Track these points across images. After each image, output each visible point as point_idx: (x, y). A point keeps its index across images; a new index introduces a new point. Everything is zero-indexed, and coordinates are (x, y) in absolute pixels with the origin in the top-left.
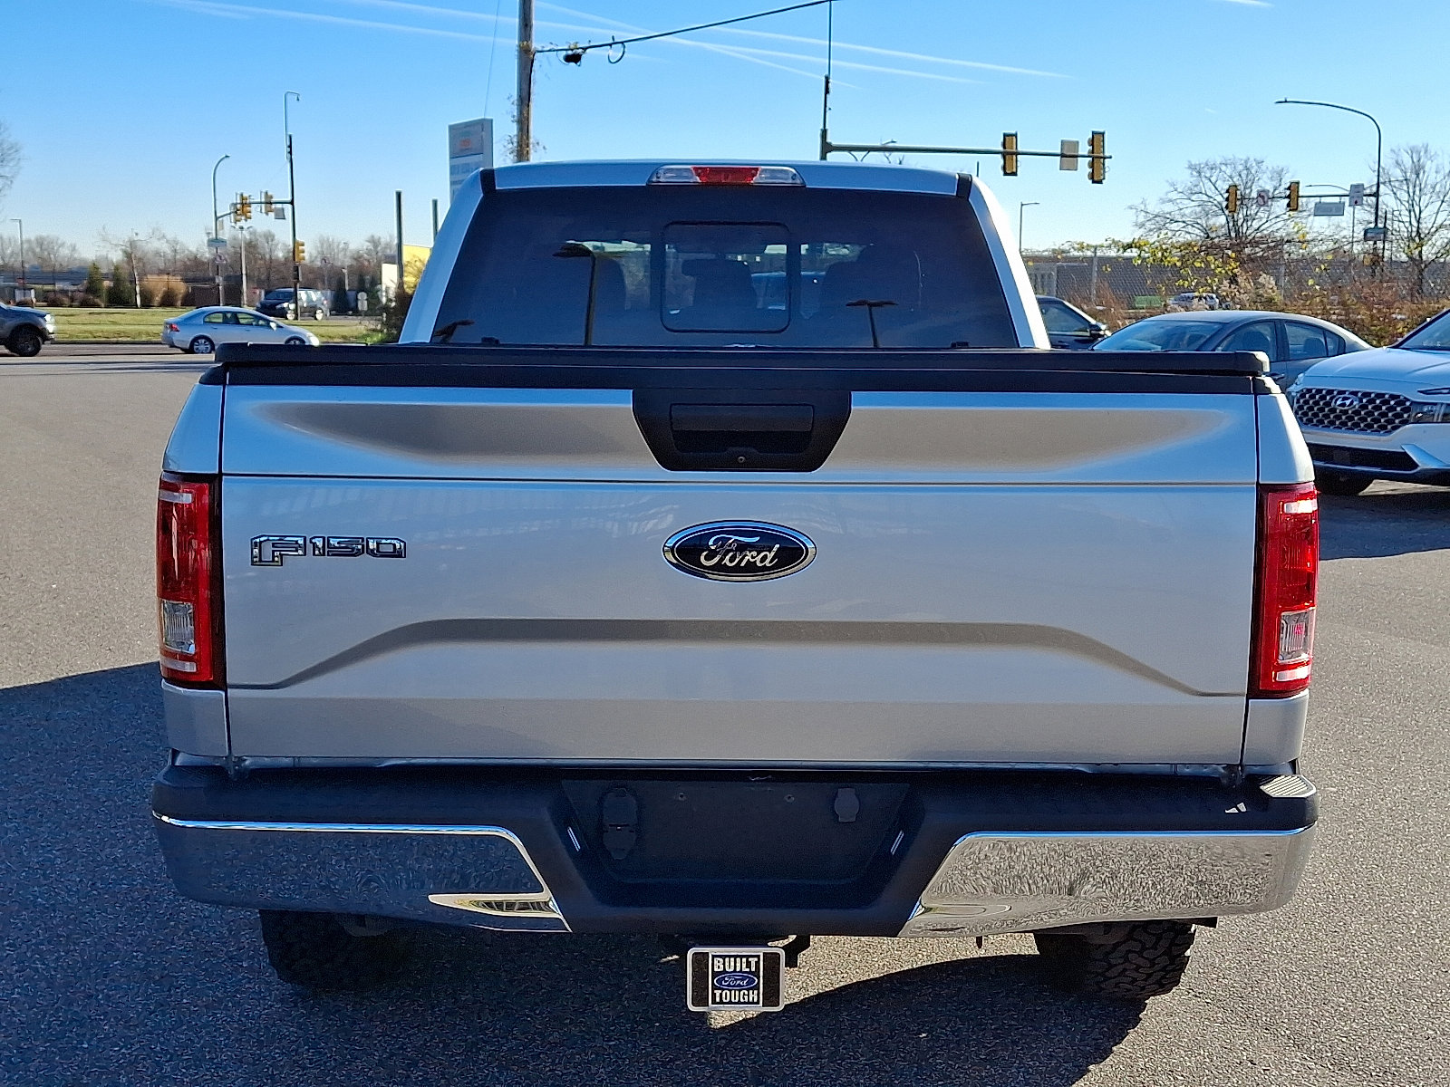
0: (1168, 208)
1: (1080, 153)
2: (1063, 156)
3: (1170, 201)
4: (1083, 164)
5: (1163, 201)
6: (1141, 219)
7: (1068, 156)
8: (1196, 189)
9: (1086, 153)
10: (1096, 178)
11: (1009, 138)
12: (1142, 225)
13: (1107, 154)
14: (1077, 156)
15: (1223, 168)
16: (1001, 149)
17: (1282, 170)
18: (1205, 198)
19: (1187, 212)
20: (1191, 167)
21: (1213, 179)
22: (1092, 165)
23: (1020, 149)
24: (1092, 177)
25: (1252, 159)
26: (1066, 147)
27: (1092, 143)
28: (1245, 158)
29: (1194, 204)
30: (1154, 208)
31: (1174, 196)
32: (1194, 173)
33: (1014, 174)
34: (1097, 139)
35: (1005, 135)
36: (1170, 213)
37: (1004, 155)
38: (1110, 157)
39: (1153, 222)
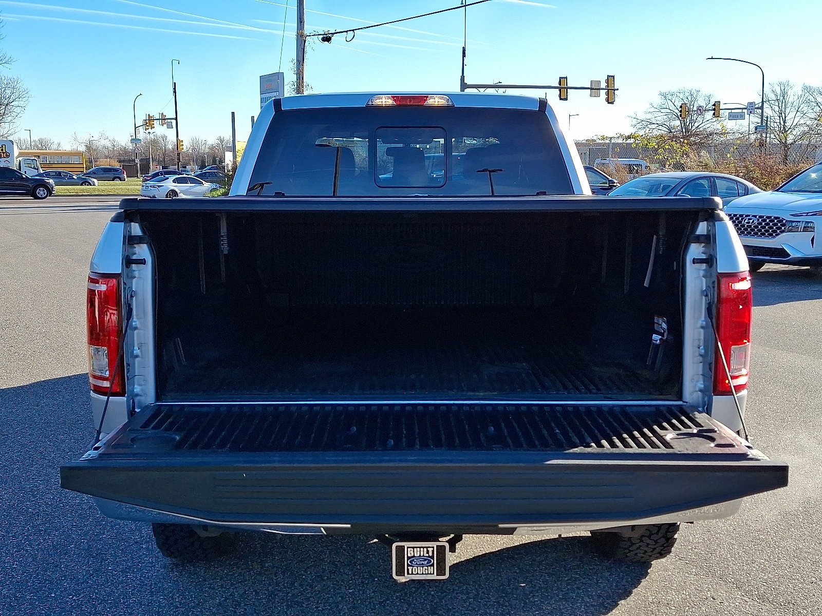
0: (649, 116)
1: (601, 87)
2: (591, 89)
3: (650, 113)
5: (646, 113)
6: (634, 122)
7: (594, 89)
8: (664, 106)
9: (604, 87)
11: (562, 80)
12: (635, 126)
13: (616, 88)
14: (599, 89)
15: (678, 94)
16: (558, 85)
17: (710, 95)
18: (669, 111)
19: (659, 118)
20: (661, 94)
21: (673, 101)
22: (608, 94)
23: (569, 86)
24: (608, 100)
25: (694, 90)
26: (593, 84)
27: (607, 81)
28: (690, 89)
29: (662, 114)
30: (641, 116)
31: (652, 110)
32: (663, 98)
33: (566, 99)
34: (610, 79)
35: (560, 78)
36: (650, 119)
37: (560, 89)
38: (618, 89)
39: (641, 124)
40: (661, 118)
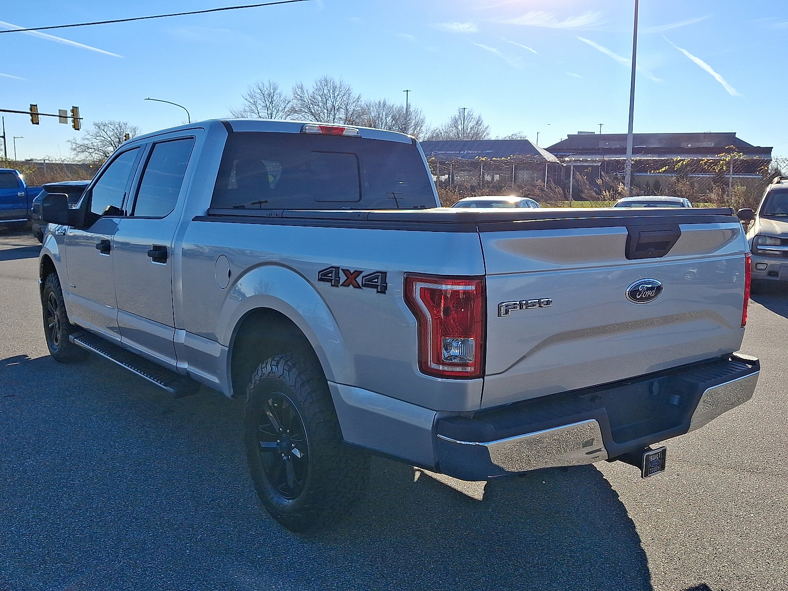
0: (86, 142)
1: (68, 116)
2: (60, 116)
3: (87, 139)
4: (70, 120)
5: (84, 139)
6: (74, 146)
7: (63, 117)
8: (98, 134)
9: (70, 116)
10: (76, 127)
11: (33, 107)
12: (75, 149)
13: (81, 117)
14: (67, 117)
15: (110, 125)
16: (29, 111)
17: (135, 128)
18: (103, 139)
19: (95, 144)
20: (95, 124)
21: (105, 130)
22: (73, 121)
23: (39, 112)
24: (74, 127)
25: (121, 122)
26: (61, 113)
27: (73, 111)
28: (118, 122)
29: (97, 141)
30: (80, 142)
31: (88, 137)
32: (97, 127)
33: (38, 124)
34: (75, 110)
35: (31, 105)
36: (87, 145)
37: (32, 114)
38: (82, 119)
39: (79, 148)
40: (97, 142)
